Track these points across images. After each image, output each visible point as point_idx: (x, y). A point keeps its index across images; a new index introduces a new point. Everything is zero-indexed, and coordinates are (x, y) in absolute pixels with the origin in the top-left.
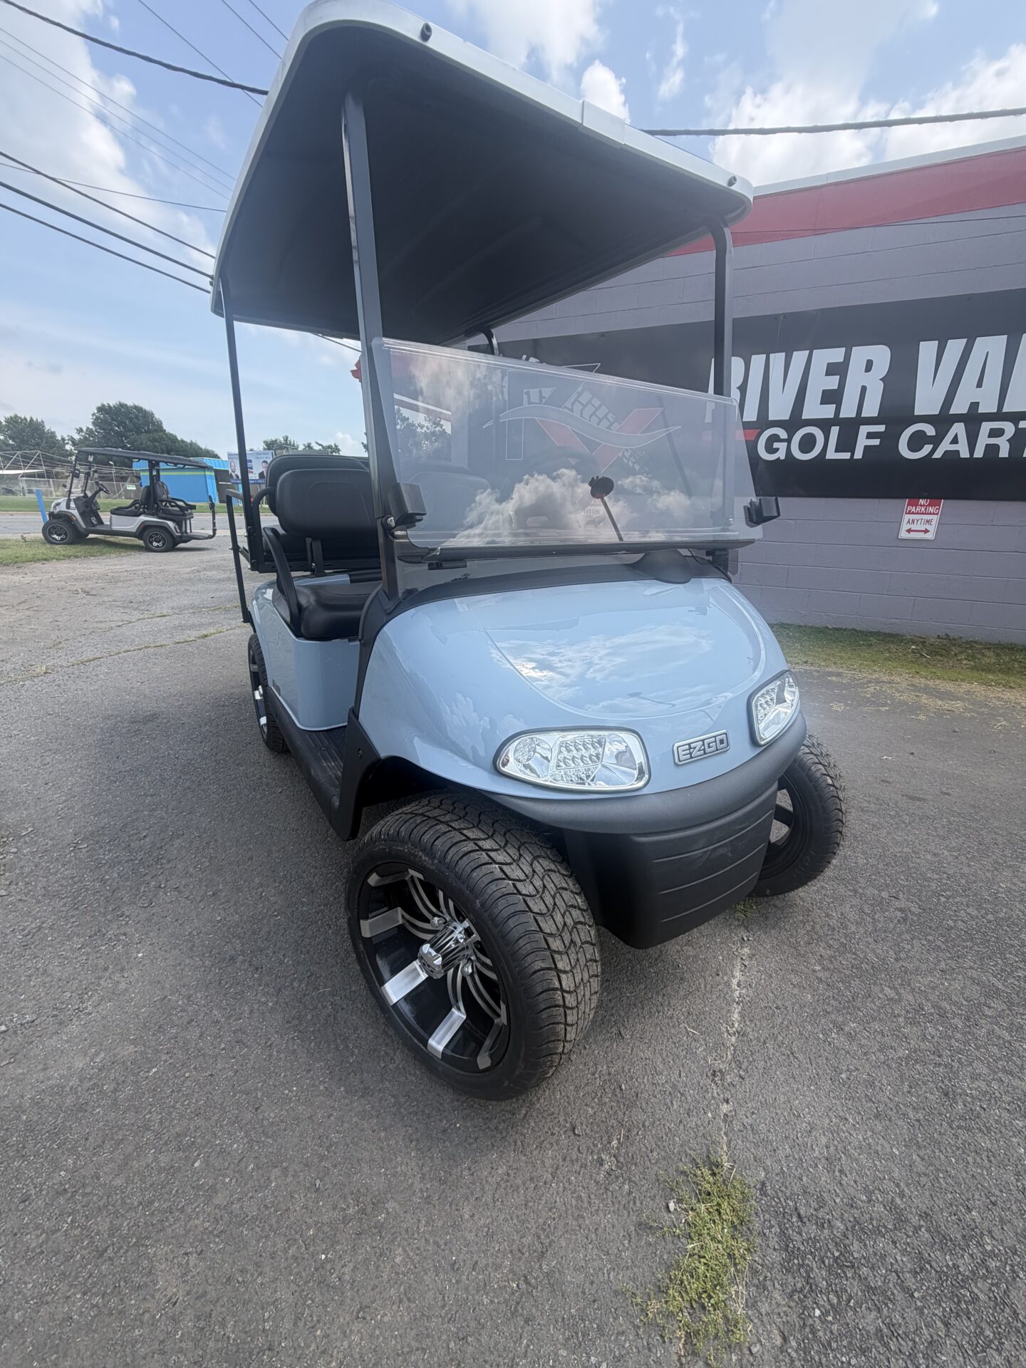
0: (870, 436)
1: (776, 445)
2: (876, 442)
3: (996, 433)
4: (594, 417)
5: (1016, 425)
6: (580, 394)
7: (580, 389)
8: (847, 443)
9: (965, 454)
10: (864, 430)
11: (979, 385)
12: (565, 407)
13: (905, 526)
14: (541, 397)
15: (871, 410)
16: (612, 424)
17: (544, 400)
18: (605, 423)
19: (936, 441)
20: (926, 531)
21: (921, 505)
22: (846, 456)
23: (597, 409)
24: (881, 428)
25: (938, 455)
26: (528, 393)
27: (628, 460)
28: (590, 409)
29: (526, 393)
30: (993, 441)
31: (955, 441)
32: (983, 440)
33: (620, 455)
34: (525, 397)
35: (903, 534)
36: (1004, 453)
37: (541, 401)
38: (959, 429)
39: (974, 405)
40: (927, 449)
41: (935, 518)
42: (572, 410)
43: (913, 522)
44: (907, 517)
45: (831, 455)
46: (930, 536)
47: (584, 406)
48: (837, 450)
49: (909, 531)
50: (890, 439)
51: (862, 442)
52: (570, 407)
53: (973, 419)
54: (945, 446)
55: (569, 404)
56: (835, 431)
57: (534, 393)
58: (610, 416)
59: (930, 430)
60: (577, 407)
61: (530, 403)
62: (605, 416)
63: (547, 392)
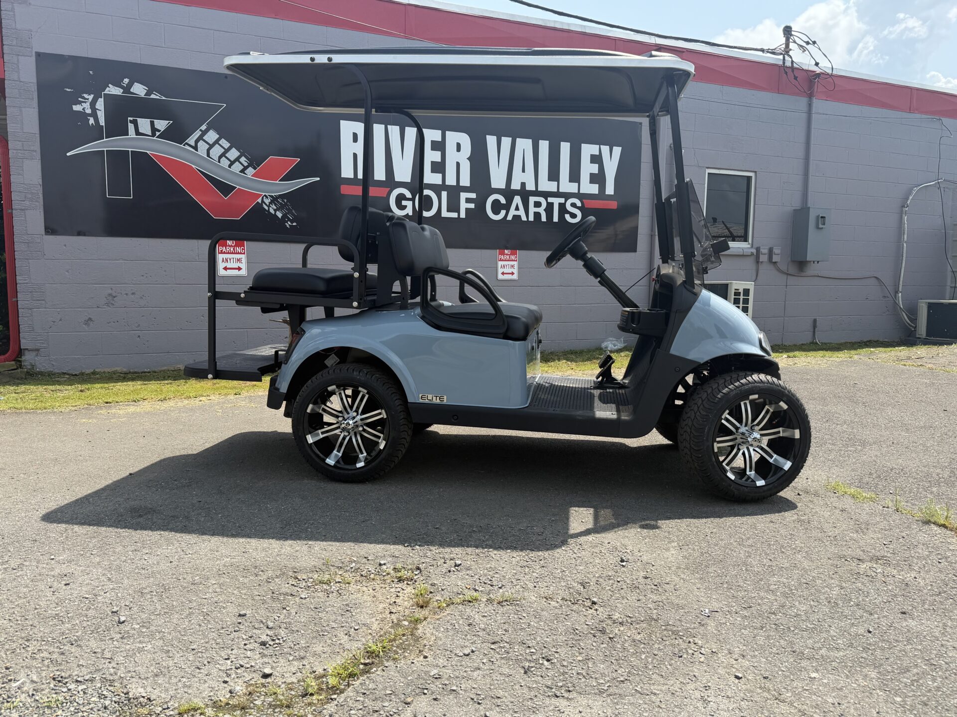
0: (468, 200)
1: (404, 203)
2: (472, 206)
3: (538, 204)
4: (224, 158)
5: (547, 200)
6: (204, 133)
7: (204, 127)
8: (454, 206)
9: (524, 218)
10: (464, 196)
11: (523, 171)
12: (187, 144)
13: (500, 271)
14: (154, 130)
15: (465, 181)
16: (245, 168)
17: (158, 134)
18: (237, 167)
19: (507, 207)
20: (513, 274)
21: (506, 254)
22: (454, 215)
23: (227, 151)
24: (473, 196)
25: (510, 218)
26: (135, 123)
27: (269, 206)
28: (216, 151)
29: (131, 122)
30: (537, 210)
31: (517, 209)
32: (532, 209)
33: (259, 200)
34: (131, 127)
35: (500, 277)
36: (544, 218)
37: (153, 135)
38: (517, 200)
39: (523, 185)
40: (503, 212)
41: (515, 263)
42: (196, 148)
43: (504, 266)
44: (500, 263)
45: (445, 214)
46: (515, 277)
47: (211, 146)
48: (448, 211)
49: (503, 273)
50: (480, 204)
51: (464, 206)
52: (193, 144)
54: (512, 212)
55: (191, 140)
56: (444, 194)
57: (144, 124)
58: (243, 159)
59: (503, 201)
60: (202, 147)
61: (138, 133)
62: (237, 159)
63: (162, 125)
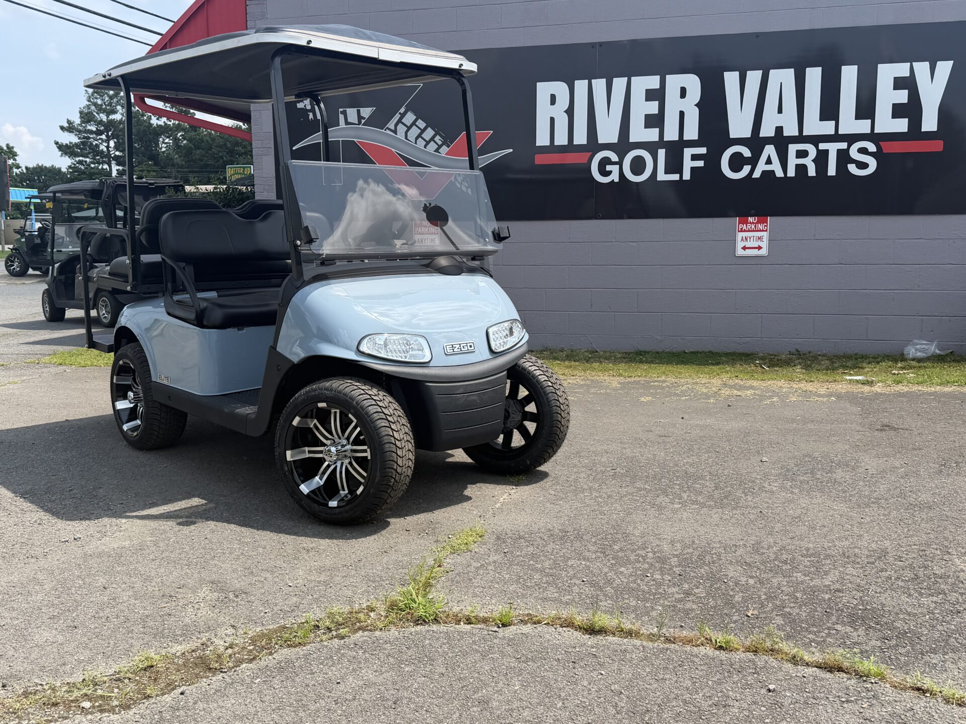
0: (694, 157)
1: (608, 168)
2: (700, 164)
3: (802, 154)
4: (420, 139)
5: (817, 147)
6: (403, 115)
7: (402, 110)
8: (674, 165)
9: (779, 173)
10: (688, 152)
11: (780, 111)
12: (388, 128)
13: (740, 244)
14: (360, 117)
15: (692, 132)
16: (440, 147)
17: (363, 121)
18: (432, 147)
19: (753, 161)
20: (759, 248)
21: (750, 223)
22: (676, 177)
23: (423, 131)
24: (703, 150)
25: (757, 174)
26: (344, 113)
27: (461, 184)
28: (414, 132)
29: (342, 113)
30: (801, 161)
31: (769, 162)
32: (793, 161)
33: (452, 179)
34: (341, 117)
35: (740, 252)
36: (812, 172)
37: (360, 123)
38: (770, 150)
39: (779, 130)
40: (747, 169)
41: (765, 235)
42: (395, 131)
43: (746, 239)
44: (740, 235)
45: (662, 176)
46: (764, 252)
47: (409, 128)
48: (666, 173)
49: (744, 248)
50: (712, 159)
51: (688, 164)
52: (393, 128)
53: (781, 141)
54: (761, 167)
55: (391, 125)
56: (662, 153)
57: (352, 113)
58: (438, 138)
59: (746, 152)
60: (401, 129)
61: (347, 123)
62: (432, 139)
63: (366, 112)
